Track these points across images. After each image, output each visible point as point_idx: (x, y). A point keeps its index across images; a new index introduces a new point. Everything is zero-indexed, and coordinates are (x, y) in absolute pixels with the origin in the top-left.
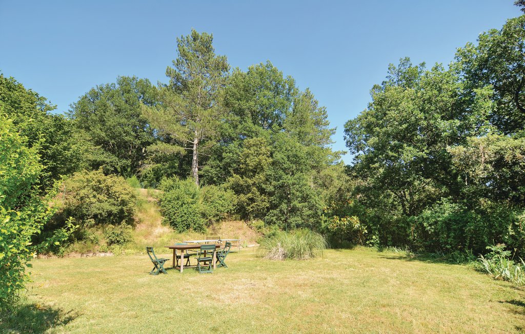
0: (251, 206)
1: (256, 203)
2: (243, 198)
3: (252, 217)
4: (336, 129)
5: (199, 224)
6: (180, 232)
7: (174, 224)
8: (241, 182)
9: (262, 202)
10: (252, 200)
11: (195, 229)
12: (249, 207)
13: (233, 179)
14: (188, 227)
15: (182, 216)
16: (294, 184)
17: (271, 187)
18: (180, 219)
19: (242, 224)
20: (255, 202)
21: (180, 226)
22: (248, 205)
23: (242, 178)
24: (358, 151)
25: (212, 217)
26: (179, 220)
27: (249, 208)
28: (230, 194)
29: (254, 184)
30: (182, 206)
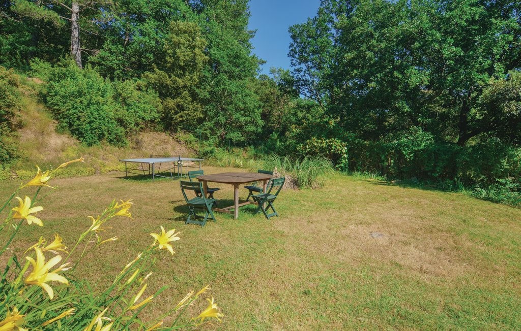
0: (180, 114)
1: (185, 112)
2: (171, 103)
3: (179, 129)
4: (255, 33)
5: (116, 134)
6: (90, 145)
7: (79, 134)
8: (168, 82)
9: (195, 111)
10: (181, 108)
11: (110, 141)
12: (176, 116)
13: (155, 76)
14: (101, 137)
15: (92, 122)
16: (237, 93)
17: (207, 94)
18: (88, 125)
19: (164, 136)
20: (184, 110)
21: (89, 135)
22: (176, 113)
23: (170, 77)
24: (300, 64)
25: (133, 125)
26: (86, 126)
27: (177, 118)
28: (152, 96)
29: (185, 87)
30: (89, 105)
